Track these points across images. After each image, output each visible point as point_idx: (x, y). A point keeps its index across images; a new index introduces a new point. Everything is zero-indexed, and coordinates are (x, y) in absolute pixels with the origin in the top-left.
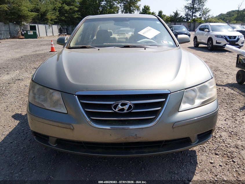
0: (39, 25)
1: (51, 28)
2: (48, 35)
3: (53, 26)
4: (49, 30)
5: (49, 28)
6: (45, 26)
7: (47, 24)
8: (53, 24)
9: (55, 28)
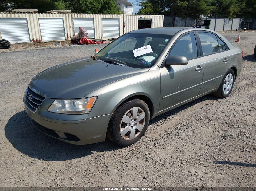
0: (217, 19)
1: (231, 23)
2: (225, 30)
3: (234, 20)
4: (228, 25)
5: (229, 22)
6: (224, 20)
7: (227, 18)
8: (235, 18)
9: (236, 22)
